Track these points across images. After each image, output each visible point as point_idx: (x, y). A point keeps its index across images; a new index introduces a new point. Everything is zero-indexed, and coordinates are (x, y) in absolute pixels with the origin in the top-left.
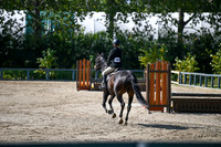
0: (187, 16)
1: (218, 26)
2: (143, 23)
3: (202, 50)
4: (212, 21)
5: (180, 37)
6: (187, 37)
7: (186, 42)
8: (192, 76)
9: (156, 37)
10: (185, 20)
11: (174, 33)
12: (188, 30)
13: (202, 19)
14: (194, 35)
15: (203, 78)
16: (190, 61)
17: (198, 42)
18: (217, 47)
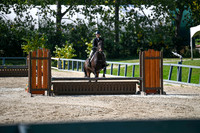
0: (64, 8)
1: (92, 18)
2: (24, 14)
3: (78, 39)
4: (86, 13)
5: (59, 27)
6: (64, 27)
7: (64, 31)
8: (70, 62)
9: (37, 27)
10: (63, 11)
11: (53, 23)
12: (66, 20)
13: (78, 11)
14: (70, 25)
15: (80, 63)
16: (69, 48)
17: (74, 32)
18: (91, 36)
